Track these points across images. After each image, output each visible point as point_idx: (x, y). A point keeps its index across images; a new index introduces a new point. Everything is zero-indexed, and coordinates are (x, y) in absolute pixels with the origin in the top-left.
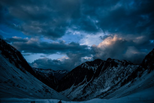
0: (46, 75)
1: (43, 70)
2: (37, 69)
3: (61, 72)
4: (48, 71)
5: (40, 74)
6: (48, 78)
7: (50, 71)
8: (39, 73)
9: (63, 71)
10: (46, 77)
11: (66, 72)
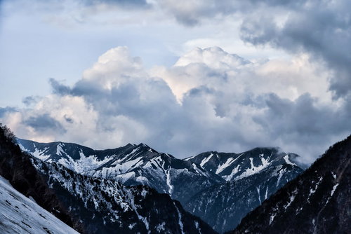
0: (111, 191)
1: (88, 152)
2: (41, 146)
3: (228, 171)
4: (129, 165)
5: (68, 185)
6: (130, 213)
7: (138, 162)
8: (56, 176)
9: (243, 160)
10: (117, 207)
11: (274, 166)
